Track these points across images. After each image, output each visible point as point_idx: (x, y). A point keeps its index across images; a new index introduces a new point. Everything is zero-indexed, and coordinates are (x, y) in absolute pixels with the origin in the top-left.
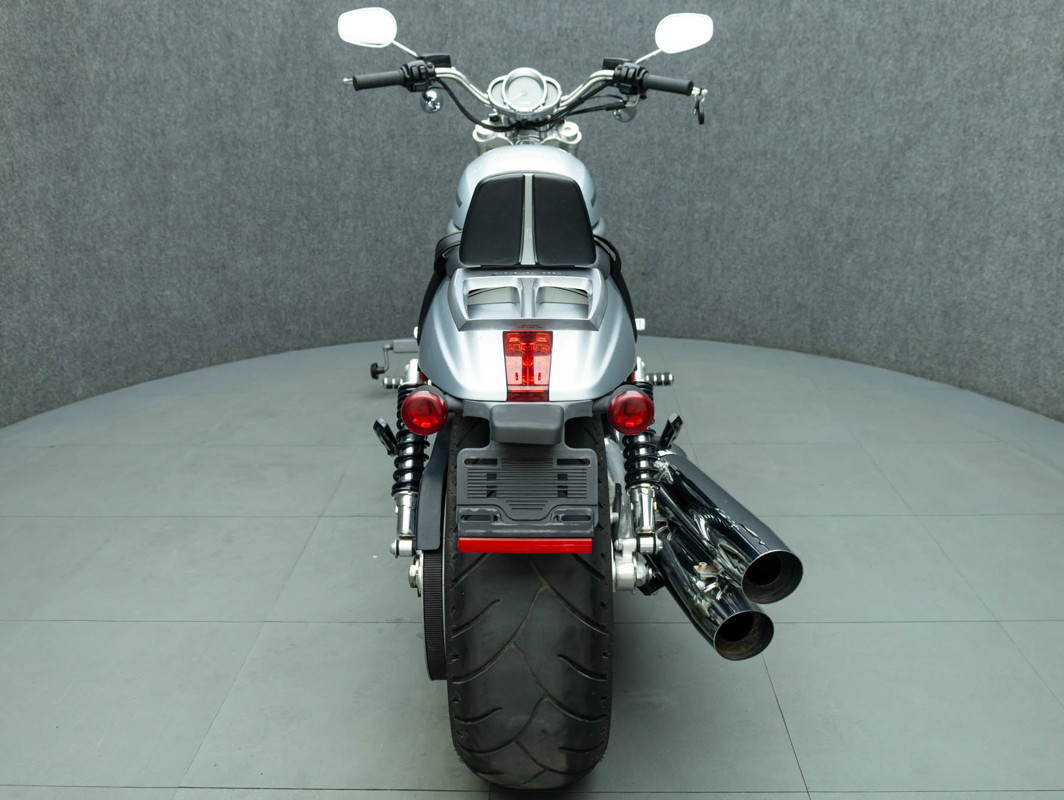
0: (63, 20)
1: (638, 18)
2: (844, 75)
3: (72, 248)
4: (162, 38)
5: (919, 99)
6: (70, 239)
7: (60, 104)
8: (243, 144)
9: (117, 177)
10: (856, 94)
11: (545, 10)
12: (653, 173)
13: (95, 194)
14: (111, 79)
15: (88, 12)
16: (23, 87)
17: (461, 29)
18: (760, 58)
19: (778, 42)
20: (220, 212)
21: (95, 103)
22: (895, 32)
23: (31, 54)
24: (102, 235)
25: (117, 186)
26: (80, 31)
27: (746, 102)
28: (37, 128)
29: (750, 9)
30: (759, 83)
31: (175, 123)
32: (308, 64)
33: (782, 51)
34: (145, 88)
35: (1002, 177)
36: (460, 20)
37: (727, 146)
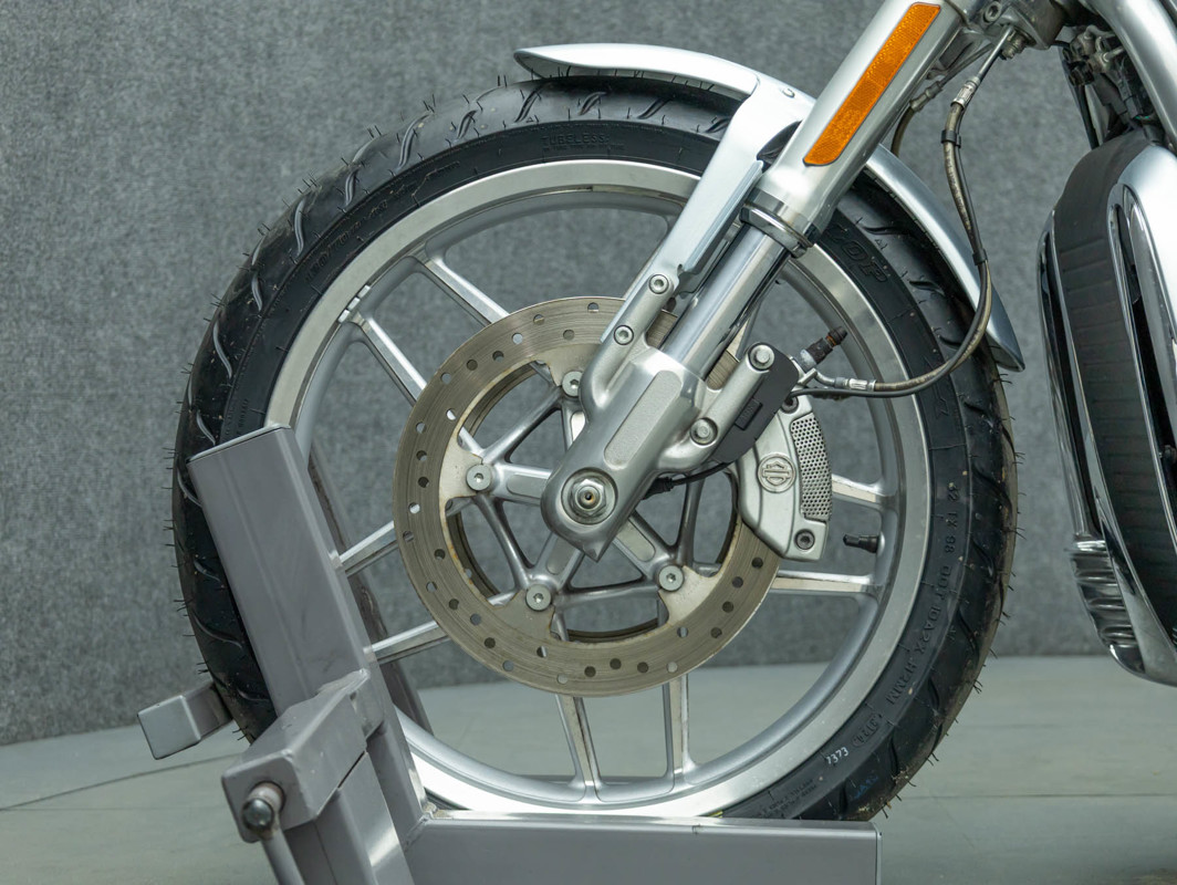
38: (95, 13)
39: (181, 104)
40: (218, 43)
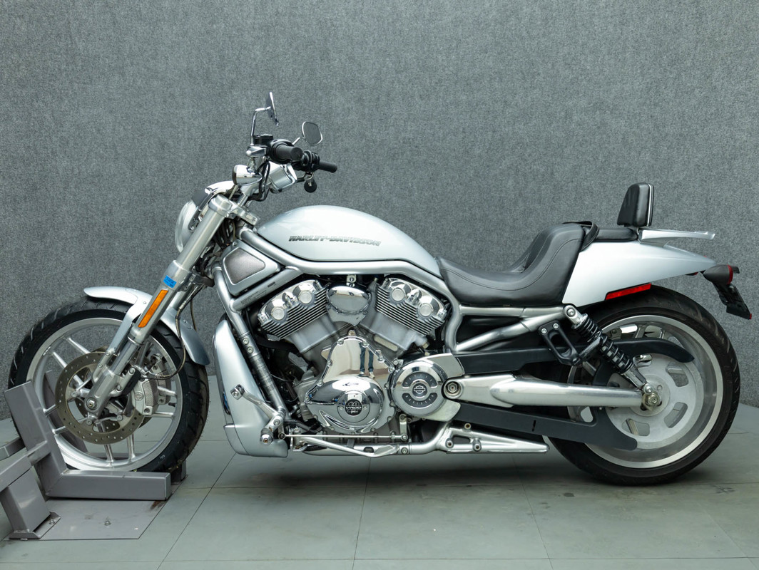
0: (43, 131)
1: (461, 130)
2: (614, 166)
3: (36, 294)
4: (114, 145)
5: (671, 180)
6: (36, 287)
7: (36, 189)
8: (169, 221)
9: (75, 243)
10: (624, 179)
11: (393, 126)
12: (475, 241)
13: (57, 255)
14: (75, 173)
15: (62, 126)
16: (10, 177)
17: (332, 139)
18: (552, 155)
19: (564, 144)
20: (150, 270)
21: (61, 190)
22: (650, 133)
23: (18, 154)
24: (59, 285)
25: (74, 250)
26: (54, 139)
27: (543, 187)
28: (18, 206)
29: (543, 121)
30: (552, 174)
31: (120, 205)
32: (219, 164)
33: (567, 151)
34: (99, 180)
35: (737, 234)
36: (331, 133)
37: (531, 219)
38: (52, 210)
39: (82, 231)
40: (93, 212)
